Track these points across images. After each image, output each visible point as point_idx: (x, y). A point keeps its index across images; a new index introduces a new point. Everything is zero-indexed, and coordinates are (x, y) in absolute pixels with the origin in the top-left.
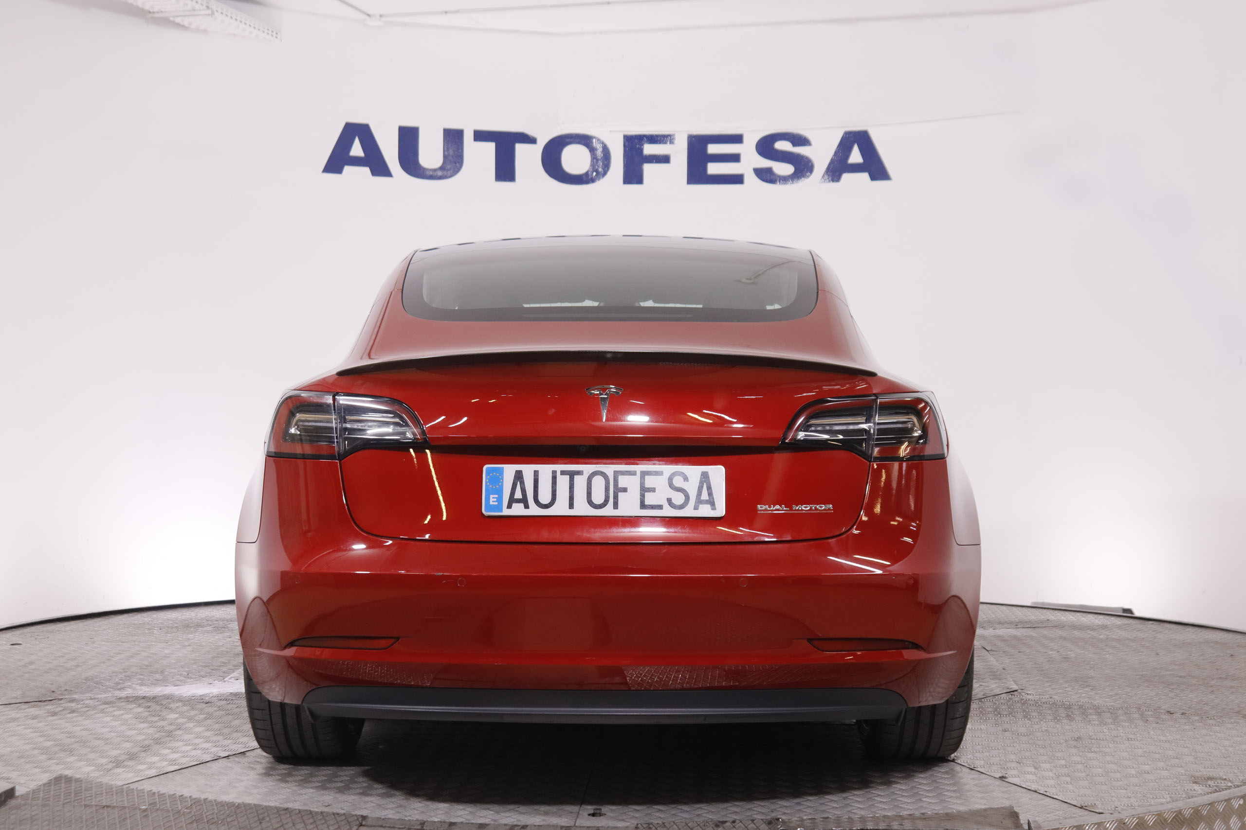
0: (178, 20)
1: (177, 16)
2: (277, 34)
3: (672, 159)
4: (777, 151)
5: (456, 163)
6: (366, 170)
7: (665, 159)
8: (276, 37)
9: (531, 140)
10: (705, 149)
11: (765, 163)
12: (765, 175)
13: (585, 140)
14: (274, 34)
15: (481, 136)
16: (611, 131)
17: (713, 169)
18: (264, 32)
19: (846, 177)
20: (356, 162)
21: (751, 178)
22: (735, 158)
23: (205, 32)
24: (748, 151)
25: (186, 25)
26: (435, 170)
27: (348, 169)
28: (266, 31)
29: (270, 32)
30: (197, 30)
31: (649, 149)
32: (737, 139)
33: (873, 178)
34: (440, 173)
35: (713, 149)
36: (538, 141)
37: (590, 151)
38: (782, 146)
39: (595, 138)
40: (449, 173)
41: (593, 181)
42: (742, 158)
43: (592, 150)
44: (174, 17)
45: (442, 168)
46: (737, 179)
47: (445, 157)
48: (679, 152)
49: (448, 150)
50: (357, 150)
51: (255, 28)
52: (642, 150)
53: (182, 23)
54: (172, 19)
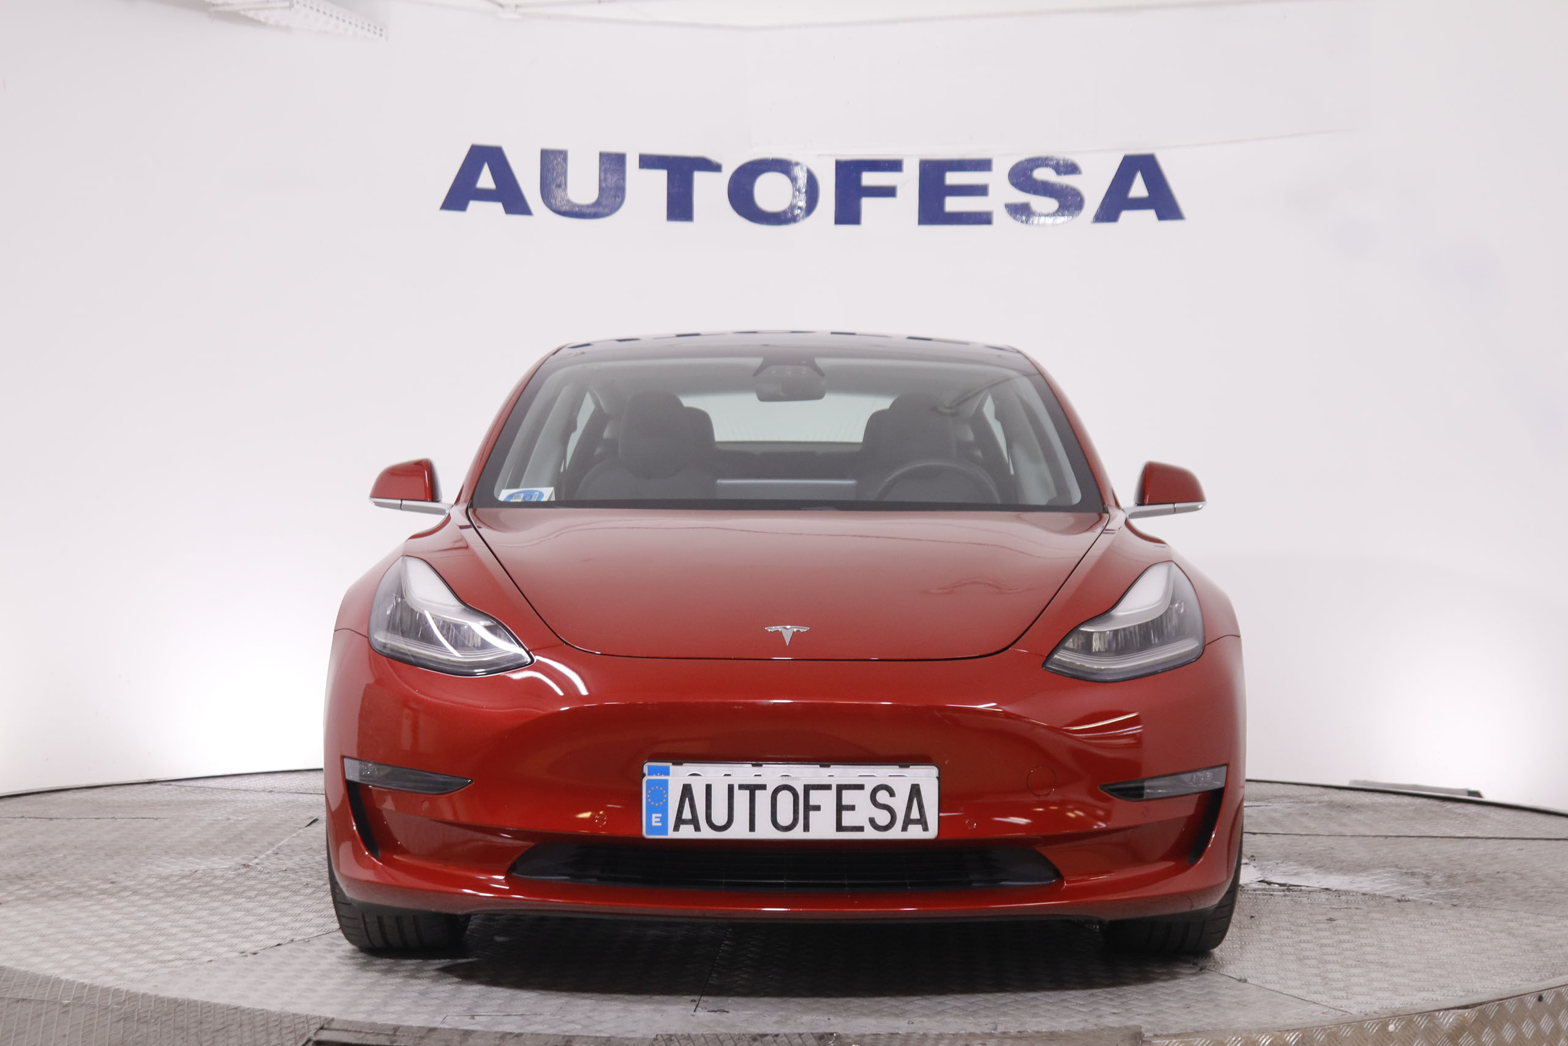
0: (251, 14)
1: (249, 10)
2: (381, 30)
3: (899, 192)
4: (1035, 181)
5: (615, 198)
6: (498, 207)
7: (889, 192)
8: (381, 35)
9: (715, 167)
10: (943, 178)
11: (1020, 197)
12: (1020, 211)
13: (782, 166)
14: (378, 31)
15: (648, 162)
16: (819, 155)
17: (952, 204)
18: (363, 28)
19: (1125, 215)
20: (485, 195)
21: (1001, 217)
22: (980, 190)
23: (288, 28)
24: (997, 180)
25: (263, 20)
26: (588, 206)
27: (473, 205)
28: (366, 27)
29: (372, 28)
30: (277, 27)
31: (869, 179)
32: (984, 165)
33: (1161, 217)
34: (593, 210)
35: (952, 178)
36: (724, 168)
37: (792, 182)
38: (1042, 174)
39: (797, 164)
40: (606, 210)
41: (794, 219)
42: (991, 190)
43: (794, 180)
44: (244, 10)
45: (597, 203)
46: (983, 219)
47: (601, 189)
48: (908, 182)
49: (605, 180)
50: (486, 180)
51: (350, 23)
52: (859, 179)
53: (256, 18)
54: (242, 13)
